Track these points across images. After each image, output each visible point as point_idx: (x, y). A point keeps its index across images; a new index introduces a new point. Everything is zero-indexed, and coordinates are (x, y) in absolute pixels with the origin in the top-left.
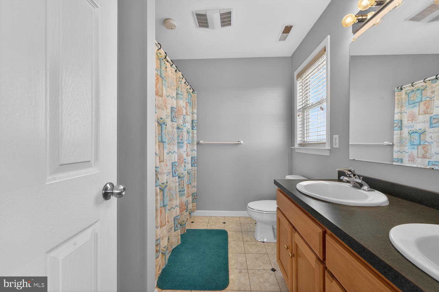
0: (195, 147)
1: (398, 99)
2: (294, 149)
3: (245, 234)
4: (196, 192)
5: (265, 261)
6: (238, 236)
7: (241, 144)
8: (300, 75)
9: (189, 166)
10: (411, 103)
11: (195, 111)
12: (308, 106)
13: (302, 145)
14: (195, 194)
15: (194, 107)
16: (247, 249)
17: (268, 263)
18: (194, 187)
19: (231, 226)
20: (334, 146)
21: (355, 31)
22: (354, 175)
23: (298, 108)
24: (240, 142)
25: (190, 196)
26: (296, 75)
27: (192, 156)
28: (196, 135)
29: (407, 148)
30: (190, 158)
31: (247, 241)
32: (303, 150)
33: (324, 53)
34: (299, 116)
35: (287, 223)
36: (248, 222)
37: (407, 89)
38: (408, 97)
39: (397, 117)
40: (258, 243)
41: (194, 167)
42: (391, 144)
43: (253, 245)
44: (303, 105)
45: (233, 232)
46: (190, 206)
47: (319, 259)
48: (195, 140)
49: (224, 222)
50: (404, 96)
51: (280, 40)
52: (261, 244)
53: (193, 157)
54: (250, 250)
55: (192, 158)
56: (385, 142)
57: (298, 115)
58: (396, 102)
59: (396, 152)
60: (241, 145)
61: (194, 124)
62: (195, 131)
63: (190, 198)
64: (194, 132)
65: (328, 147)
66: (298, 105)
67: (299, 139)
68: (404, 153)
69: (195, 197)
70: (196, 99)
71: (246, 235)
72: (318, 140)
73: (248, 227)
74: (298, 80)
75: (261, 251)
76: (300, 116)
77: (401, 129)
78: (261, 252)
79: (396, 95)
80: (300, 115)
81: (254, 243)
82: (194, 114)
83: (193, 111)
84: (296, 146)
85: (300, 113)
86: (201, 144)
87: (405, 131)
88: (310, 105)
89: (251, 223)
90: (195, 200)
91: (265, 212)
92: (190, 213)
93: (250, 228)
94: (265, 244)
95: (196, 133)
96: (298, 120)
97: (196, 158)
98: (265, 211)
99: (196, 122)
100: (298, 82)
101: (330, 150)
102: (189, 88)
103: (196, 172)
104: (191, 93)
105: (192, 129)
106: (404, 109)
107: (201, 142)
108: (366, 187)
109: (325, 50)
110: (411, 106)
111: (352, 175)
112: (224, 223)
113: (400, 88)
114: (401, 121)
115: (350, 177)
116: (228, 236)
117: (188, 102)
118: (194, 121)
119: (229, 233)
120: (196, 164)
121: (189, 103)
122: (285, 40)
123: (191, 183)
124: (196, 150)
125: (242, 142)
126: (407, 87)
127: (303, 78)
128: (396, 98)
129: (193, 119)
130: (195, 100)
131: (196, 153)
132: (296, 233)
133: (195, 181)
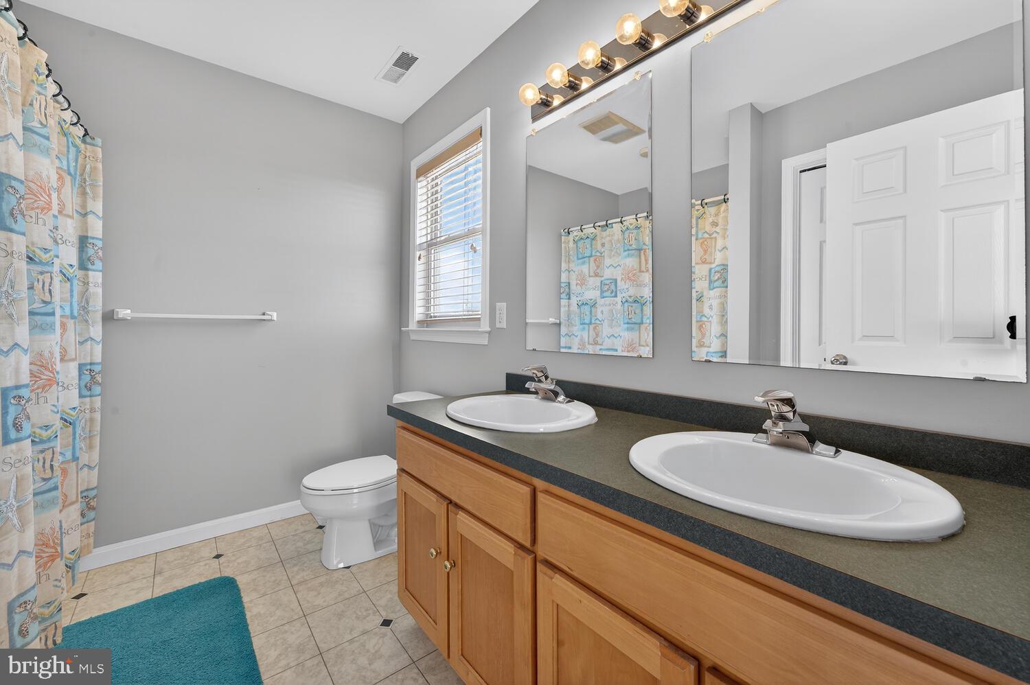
0: (96, 331)
1: (565, 248)
2: (408, 332)
3: (295, 565)
4: (94, 483)
5: (363, 610)
6: (273, 579)
7: (271, 320)
8: (423, 171)
9: (71, 398)
10: (580, 256)
11: (97, 206)
12: (438, 240)
13: (427, 322)
14: (93, 493)
15: (88, 190)
16: (308, 602)
17: (371, 612)
18: (86, 469)
19: (244, 559)
20: (498, 325)
21: (535, 118)
22: (547, 378)
23: (419, 241)
24: (268, 315)
25: (72, 503)
26: (416, 169)
27: (83, 361)
28: (100, 290)
29: (575, 329)
30: (73, 368)
31: (300, 583)
32: (430, 335)
33: (479, 140)
34: (419, 258)
35: (433, 497)
36: (296, 530)
37: (575, 234)
38: (577, 247)
39: (564, 278)
40: (336, 575)
41: (88, 399)
42: (558, 322)
43: (322, 585)
44: (429, 236)
45: (256, 572)
46: (72, 542)
47: (521, 547)
48: (97, 305)
49: (215, 554)
50: (571, 244)
51: (385, 77)
52: (343, 576)
53: (85, 365)
54: (319, 601)
55: (81, 366)
56: (550, 319)
57: (418, 256)
58: (563, 254)
59: (564, 337)
60: (270, 323)
61: (91, 251)
62: (96, 277)
63: (74, 512)
64: (91, 280)
65: (485, 326)
66: (418, 234)
67: (418, 311)
68: (573, 336)
69: (89, 504)
70: (100, 166)
71: (296, 569)
72: (465, 313)
73: (300, 544)
74: (419, 179)
75: (346, 591)
76: (423, 260)
77: (569, 299)
78: (346, 595)
79: (563, 240)
80: (422, 257)
81: (323, 579)
82: (90, 217)
83: (84, 206)
84: (413, 326)
85: (423, 253)
86: (124, 320)
87: (574, 300)
88: (443, 238)
89: (305, 532)
90: (92, 514)
91: (355, 491)
92: (70, 567)
93: (305, 545)
94: (353, 569)
95: (100, 281)
96: (418, 269)
97: (97, 368)
98: (355, 486)
99: (100, 244)
100: (419, 185)
101: (489, 333)
102: (69, 121)
103: (98, 416)
104: (78, 142)
105: (83, 266)
106: (572, 265)
107: (125, 313)
108: (561, 398)
109: (481, 134)
110: (580, 261)
111: (543, 379)
112: (218, 556)
113: (566, 230)
114: (569, 283)
115: (540, 381)
116: (239, 590)
117: (65, 168)
118: (91, 241)
119: (242, 581)
120: (97, 390)
121: (69, 174)
122: (396, 80)
123: (77, 454)
124: (99, 338)
125: (275, 316)
126: (575, 232)
127: (429, 179)
128: (563, 245)
129: (87, 231)
130: (94, 169)
131: (98, 349)
132: (460, 512)
133: (91, 447)
